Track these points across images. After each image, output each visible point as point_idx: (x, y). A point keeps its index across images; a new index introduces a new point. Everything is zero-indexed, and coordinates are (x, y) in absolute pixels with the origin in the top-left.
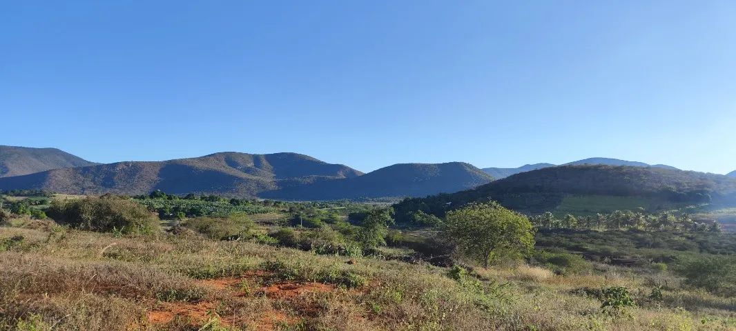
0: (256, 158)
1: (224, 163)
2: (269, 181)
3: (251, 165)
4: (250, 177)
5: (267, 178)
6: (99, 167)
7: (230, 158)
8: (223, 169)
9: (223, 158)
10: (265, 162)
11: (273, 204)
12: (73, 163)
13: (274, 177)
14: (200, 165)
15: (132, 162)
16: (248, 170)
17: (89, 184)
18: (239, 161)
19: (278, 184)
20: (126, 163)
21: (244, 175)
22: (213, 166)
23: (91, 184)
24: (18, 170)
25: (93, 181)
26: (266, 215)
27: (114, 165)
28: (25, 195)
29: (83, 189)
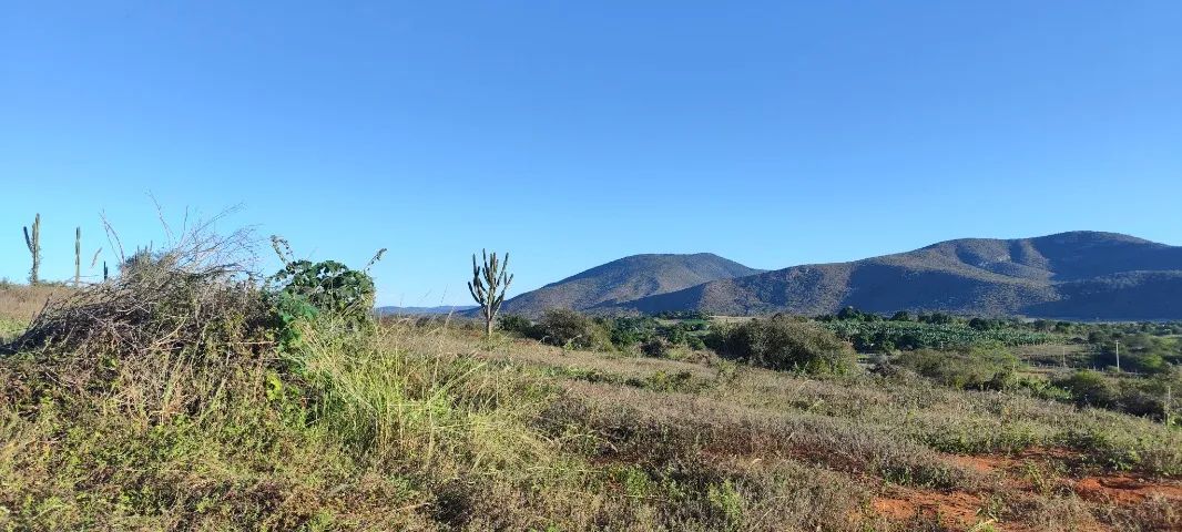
0: (1015, 247)
1: (954, 259)
2: (1043, 284)
3: (1005, 258)
4: (1003, 279)
5: (1039, 279)
6: (765, 276)
7: (965, 250)
8: (954, 270)
9: (952, 250)
10: (1031, 251)
11: (1053, 327)
12: (733, 273)
13: (1051, 279)
14: (913, 264)
15: (809, 266)
16: (999, 268)
17: (753, 300)
18: (982, 253)
19: (1060, 290)
20: (801, 268)
21: (993, 277)
22: (934, 264)
23: (757, 301)
24: (669, 285)
25: (758, 296)
26: (1040, 346)
27: (786, 271)
28: (679, 318)
29: (747, 308)
